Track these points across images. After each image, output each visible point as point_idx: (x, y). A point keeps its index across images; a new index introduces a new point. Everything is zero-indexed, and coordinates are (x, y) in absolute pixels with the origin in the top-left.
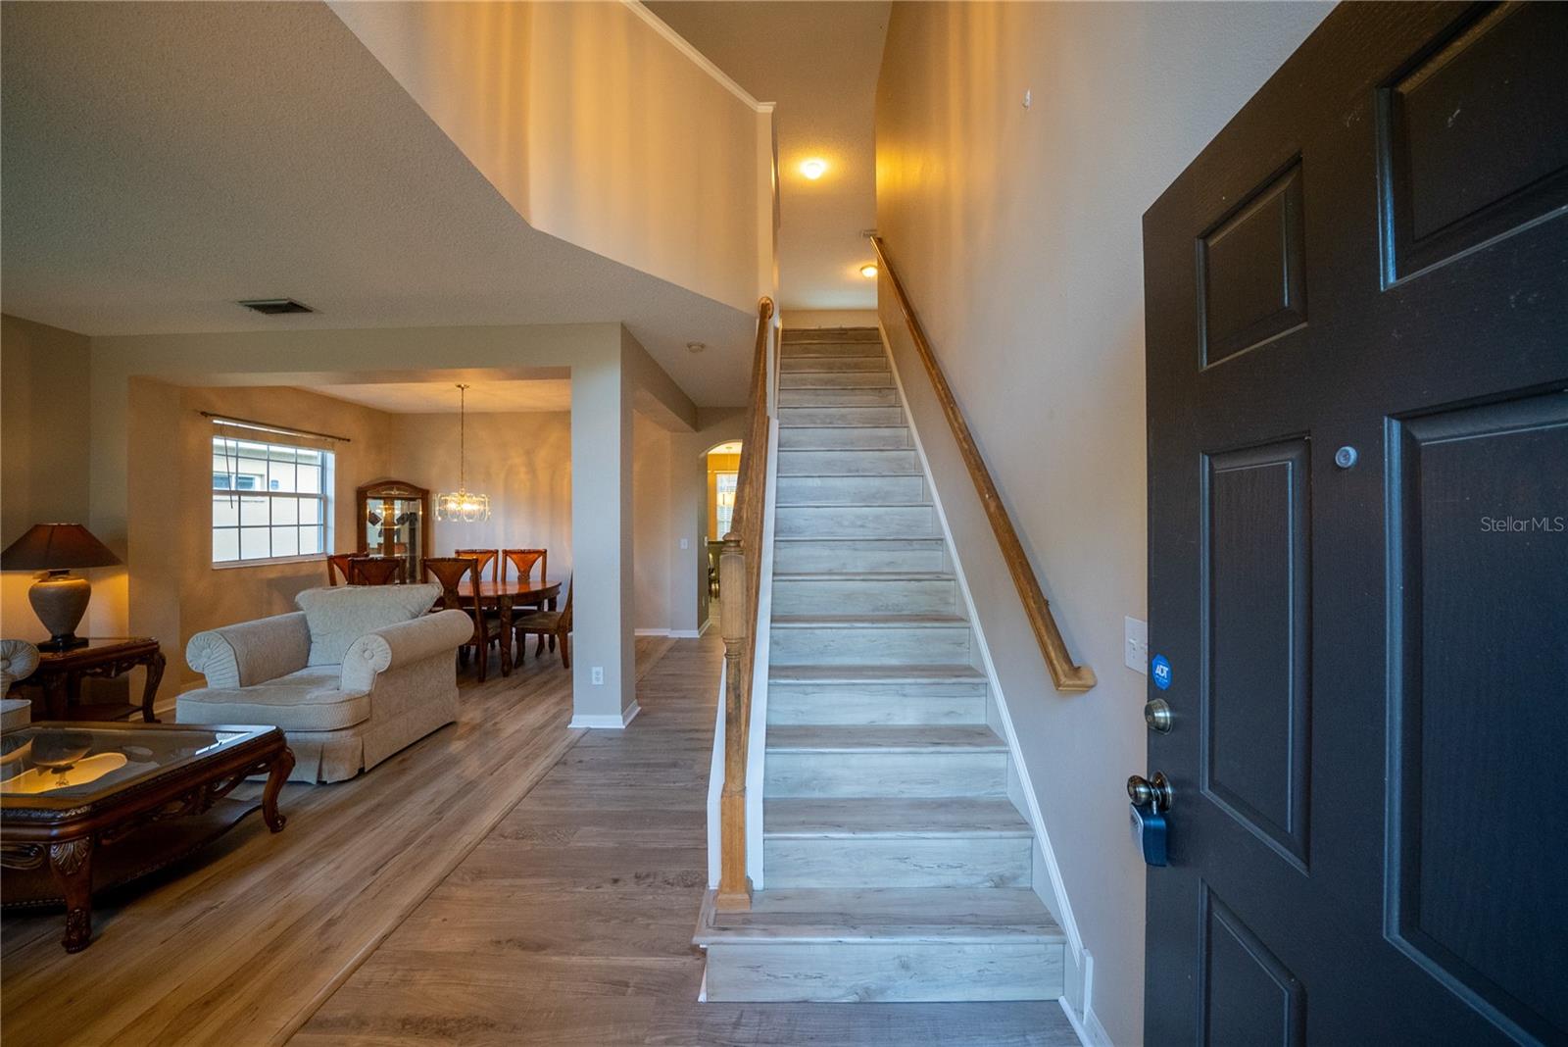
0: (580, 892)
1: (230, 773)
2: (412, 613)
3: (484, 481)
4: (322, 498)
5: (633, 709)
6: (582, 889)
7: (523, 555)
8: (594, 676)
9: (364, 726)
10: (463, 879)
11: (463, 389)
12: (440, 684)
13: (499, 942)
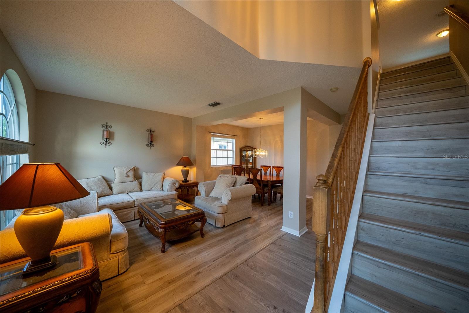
0: (261, 305)
1: (192, 220)
2: (240, 184)
3: (269, 146)
4: (233, 151)
5: (304, 230)
6: (262, 304)
7: (278, 168)
8: (290, 215)
9: (225, 214)
10: (231, 276)
11: (261, 119)
12: (247, 206)
13: (230, 310)
